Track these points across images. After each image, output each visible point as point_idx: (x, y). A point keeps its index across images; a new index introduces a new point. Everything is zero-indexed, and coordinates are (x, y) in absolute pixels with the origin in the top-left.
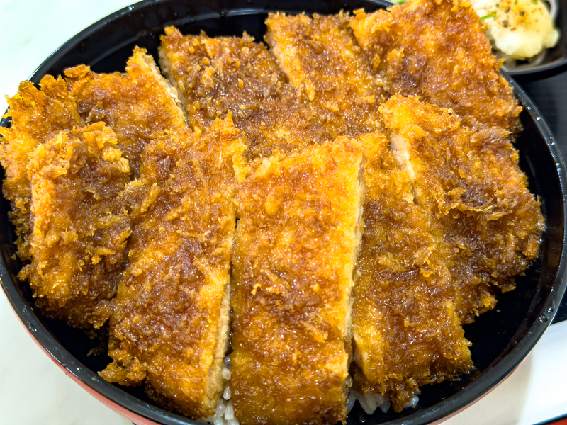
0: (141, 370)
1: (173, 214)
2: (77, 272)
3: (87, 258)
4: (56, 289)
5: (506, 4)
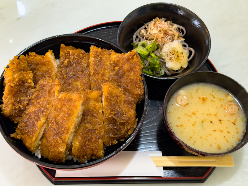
0: (20, 137)
1: (39, 101)
2: (12, 109)
3: (15, 106)
4: (6, 112)
5: (174, 52)
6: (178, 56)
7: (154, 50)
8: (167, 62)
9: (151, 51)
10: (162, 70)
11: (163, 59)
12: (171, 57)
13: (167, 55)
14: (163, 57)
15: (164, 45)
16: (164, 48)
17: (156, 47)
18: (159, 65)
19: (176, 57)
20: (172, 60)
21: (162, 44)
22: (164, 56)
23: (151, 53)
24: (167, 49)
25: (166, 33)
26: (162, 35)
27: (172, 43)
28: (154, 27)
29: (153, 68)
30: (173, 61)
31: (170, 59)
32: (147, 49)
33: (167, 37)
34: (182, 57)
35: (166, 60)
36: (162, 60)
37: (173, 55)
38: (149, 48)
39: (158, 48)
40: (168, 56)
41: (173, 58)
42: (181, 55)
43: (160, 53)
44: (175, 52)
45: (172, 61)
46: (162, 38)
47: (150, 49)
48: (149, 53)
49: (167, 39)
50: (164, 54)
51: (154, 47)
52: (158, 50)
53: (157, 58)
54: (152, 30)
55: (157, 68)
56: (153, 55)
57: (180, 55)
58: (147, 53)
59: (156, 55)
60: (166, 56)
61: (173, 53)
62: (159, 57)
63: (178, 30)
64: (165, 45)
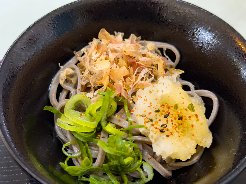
5: (166, 109)
6: (180, 118)
7: (109, 115)
8: (156, 140)
9: (104, 118)
10: (144, 167)
11: (141, 135)
12: (161, 123)
13: (151, 120)
14: (141, 130)
15: (134, 94)
16: (137, 103)
17: (114, 105)
18: (134, 154)
19: (176, 122)
20: (167, 133)
21: (130, 92)
22: (142, 126)
23: (103, 124)
24: (148, 103)
25: (132, 64)
26: (123, 70)
27: (155, 85)
28: (98, 55)
29: (117, 167)
30: (171, 136)
31: (162, 131)
32: (91, 115)
33: (138, 73)
34: (194, 118)
35: (150, 136)
36: (138, 138)
37: (166, 117)
38: (94, 112)
39: (120, 107)
40: (154, 123)
41: (170, 126)
42: (190, 113)
43: (130, 119)
44: (169, 108)
45: (168, 136)
46: (125, 78)
47: (100, 113)
48: (99, 125)
49: (140, 78)
50: (141, 121)
51: (109, 104)
52: (122, 110)
53: (123, 134)
54: (96, 61)
55: (129, 165)
56: (109, 128)
57: (186, 114)
58: (92, 126)
59: (118, 127)
60: (148, 125)
61: (164, 114)
62: (127, 132)
63: (159, 52)
64: (137, 94)
